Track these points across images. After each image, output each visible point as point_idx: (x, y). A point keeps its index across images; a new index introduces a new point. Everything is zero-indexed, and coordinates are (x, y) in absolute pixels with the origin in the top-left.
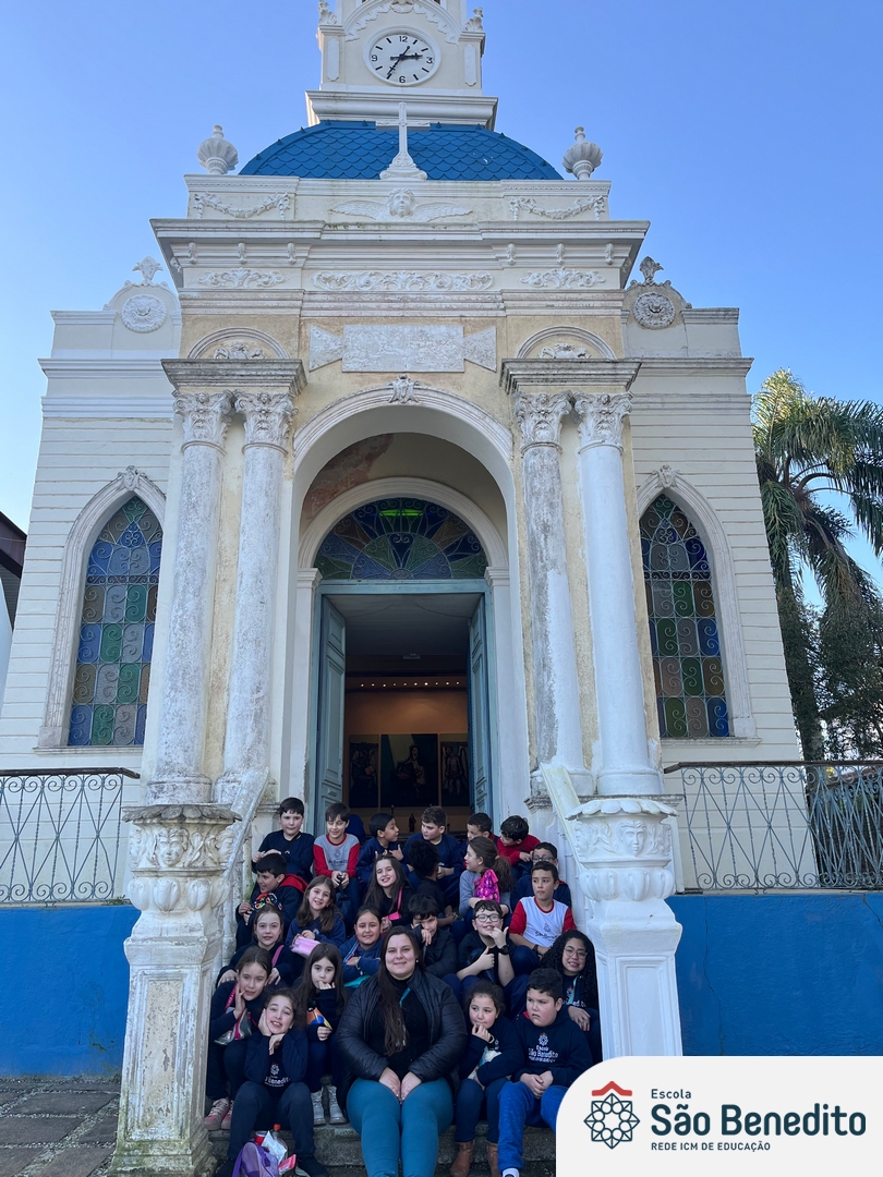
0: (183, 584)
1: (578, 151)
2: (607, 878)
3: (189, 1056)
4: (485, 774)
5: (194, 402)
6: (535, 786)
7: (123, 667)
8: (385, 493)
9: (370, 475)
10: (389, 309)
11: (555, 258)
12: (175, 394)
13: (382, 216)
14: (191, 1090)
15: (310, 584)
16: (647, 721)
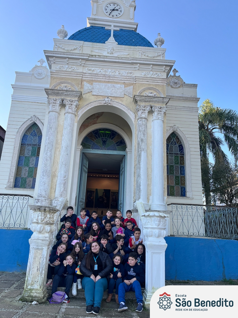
0: (47, 148)
1: (158, 40)
2: (150, 231)
3: (43, 268)
4: (122, 202)
5: (53, 100)
6: (134, 206)
7: (29, 168)
8: (101, 127)
9: (97, 122)
10: (105, 79)
11: (150, 68)
12: (48, 98)
13: (105, 54)
14: (43, 277)
15: (80, 150)
16: (164, 192)
